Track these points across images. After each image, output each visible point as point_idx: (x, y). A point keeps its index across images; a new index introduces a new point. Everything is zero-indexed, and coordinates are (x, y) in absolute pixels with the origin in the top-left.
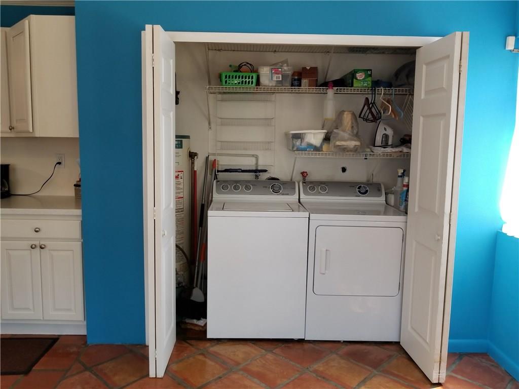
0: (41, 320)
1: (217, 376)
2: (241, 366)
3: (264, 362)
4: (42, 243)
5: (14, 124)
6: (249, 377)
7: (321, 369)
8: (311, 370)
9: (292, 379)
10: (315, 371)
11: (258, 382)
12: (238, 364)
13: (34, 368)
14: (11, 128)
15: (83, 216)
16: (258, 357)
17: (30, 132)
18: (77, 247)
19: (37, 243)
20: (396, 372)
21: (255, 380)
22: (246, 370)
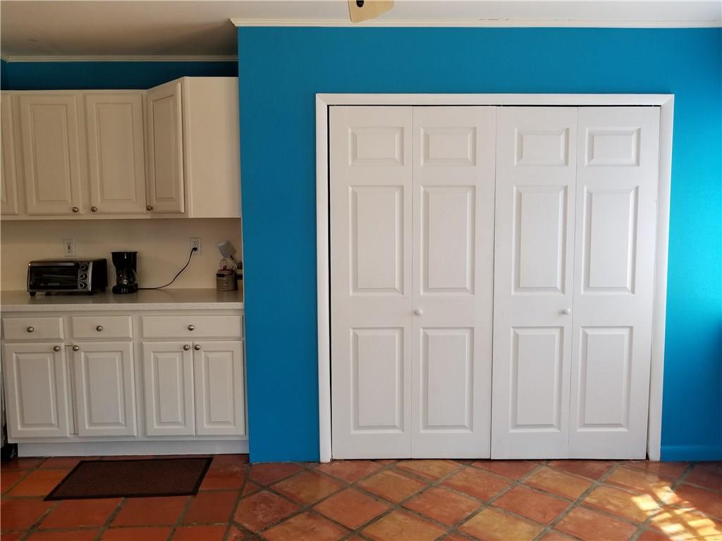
0: (193, 436)
1: (417, 491)
2: (441, 481)
3: (465, 476)
4: (196, 343)
5: (154, 203)
6: (454, 491)
7: (534, 481)
8: (523, 482)
9: (505, 491)
10: (528, 484)
11: (466, 495)
12: (437, 479)
13: (200, 489)
14: (149, 209)
15: (246, 309)
16: (457, 471)
17: (181, 213)
18: (237, 346)
19: (190, 343)
20: (621, 483)
21: (463, 494)
22: (447, 484)
